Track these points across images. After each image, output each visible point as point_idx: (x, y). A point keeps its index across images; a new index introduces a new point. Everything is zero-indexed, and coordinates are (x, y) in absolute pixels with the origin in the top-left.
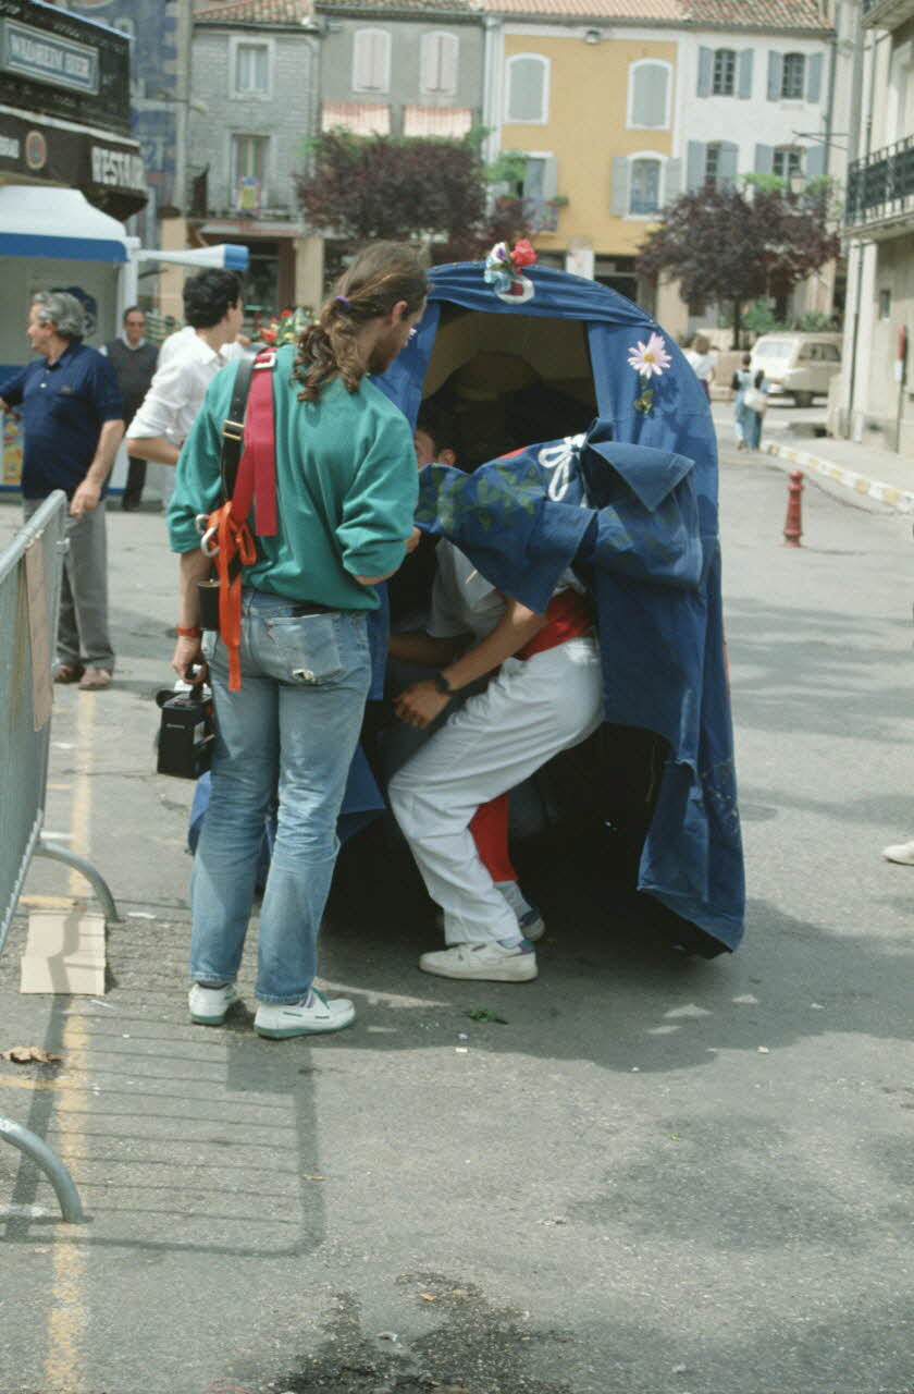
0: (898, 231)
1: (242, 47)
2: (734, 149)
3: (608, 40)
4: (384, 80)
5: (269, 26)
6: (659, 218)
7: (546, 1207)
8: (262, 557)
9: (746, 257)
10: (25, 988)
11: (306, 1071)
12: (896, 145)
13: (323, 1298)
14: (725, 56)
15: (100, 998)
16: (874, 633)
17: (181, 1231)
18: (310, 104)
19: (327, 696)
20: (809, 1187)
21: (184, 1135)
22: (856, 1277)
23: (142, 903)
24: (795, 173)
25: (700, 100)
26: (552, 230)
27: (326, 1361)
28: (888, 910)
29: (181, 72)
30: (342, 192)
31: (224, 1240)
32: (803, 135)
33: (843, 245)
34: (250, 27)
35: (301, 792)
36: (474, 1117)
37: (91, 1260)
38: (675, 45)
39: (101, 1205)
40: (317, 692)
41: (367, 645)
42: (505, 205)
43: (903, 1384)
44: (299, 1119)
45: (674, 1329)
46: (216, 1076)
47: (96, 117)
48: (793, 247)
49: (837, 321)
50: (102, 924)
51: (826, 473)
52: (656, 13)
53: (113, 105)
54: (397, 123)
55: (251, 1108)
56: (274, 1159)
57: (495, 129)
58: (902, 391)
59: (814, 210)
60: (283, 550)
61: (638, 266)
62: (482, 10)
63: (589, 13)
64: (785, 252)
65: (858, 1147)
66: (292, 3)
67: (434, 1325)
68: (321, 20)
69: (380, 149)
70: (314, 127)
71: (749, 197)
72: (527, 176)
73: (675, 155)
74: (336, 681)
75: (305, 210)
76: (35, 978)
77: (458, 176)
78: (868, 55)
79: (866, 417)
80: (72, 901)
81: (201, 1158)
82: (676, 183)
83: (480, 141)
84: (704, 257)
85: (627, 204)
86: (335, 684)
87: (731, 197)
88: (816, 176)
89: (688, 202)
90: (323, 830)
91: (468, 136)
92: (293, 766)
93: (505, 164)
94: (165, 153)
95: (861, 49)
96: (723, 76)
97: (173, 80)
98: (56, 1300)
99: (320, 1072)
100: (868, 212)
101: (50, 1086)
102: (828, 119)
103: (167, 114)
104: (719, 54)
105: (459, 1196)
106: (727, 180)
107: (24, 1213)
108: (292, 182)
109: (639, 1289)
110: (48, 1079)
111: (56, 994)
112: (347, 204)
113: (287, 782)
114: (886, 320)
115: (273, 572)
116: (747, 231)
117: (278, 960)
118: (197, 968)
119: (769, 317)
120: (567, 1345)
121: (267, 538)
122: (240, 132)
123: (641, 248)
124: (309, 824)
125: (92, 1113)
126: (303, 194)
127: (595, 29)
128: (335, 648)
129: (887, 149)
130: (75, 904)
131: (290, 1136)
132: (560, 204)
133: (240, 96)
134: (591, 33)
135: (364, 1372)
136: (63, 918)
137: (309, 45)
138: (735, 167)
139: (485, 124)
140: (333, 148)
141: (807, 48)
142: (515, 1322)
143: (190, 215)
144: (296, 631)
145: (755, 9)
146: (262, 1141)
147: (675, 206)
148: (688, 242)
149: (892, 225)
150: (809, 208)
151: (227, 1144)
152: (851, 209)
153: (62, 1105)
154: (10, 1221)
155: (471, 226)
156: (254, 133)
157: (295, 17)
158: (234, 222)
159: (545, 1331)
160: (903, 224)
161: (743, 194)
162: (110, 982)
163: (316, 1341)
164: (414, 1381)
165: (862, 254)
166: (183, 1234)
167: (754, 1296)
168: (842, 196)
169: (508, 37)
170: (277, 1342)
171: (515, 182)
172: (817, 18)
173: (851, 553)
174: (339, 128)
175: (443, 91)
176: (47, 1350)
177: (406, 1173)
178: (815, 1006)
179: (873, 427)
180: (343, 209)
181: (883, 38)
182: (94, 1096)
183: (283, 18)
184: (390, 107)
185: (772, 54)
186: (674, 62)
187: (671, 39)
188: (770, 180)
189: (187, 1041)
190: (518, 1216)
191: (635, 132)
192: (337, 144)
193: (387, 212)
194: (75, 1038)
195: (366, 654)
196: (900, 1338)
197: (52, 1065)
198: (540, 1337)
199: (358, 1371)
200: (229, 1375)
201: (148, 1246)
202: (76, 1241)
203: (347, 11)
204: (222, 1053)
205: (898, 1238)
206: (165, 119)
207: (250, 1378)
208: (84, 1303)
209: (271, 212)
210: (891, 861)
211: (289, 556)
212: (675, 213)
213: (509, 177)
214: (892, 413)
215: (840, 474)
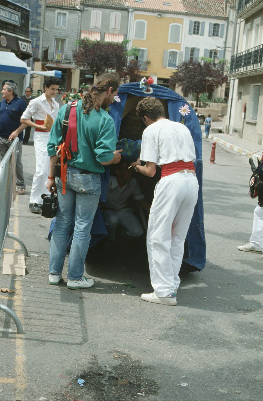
0: (245, 76)
1: (59, 13)
2: (199, 50)
3: (164, 17)
4: (99, 25)
5: (67, 8)
6: (176, 68)
7: (147, 335)
8: (73, 158)
9: (201, 81)
10: (3, 273)
11: (81, 298)
12: (245, 51)
13: (88, 356)
14: (197, 23)
15: (24, 276)
16: (235, 188)
17: (50, 337)
18: (78, 31)
19: (89, 196)
20: (217, 333)
21: (49, 313)
22: (230, 356)
23: (35, 252)
24: (216, 58)
25: (190, 35)
26: (145, 70)
27: (89, 371)
28: (238, 263)
29: (42, 20)
30: (86, 56)
31: (61, 340)
32: (219, 47)
33: (229, 79)
34: (61, 8)
35: (81, 222)
36: (127, 312)
37: (25, 343)
38: (183, 19)
39: (28, 330)
40: (85, 195)
41: (100, 183)
42: (133, 62)
43: (242, 383)
44: (80, 310)
45: (182, 367)
46: (57, 298)
47: (19, 32)
48: (214, 79)
49: (226, 100)
50: (24, 257)
51: (222, 143)
52: (178, 10)
53: (24, 29)
54: (103, 37)
55: (67, 307)
56: (74, 320)
57: (131, 41)
58: (244, 121)
59: (221, 68)
60: (79, 156)
61: (170, 82)
62: (128, 6)
63: (159, 9)
64: (212, 80)
65: (231, 324)
66: (74, 2)
67: (118, 364)
68: (82, 7)
69: (98, 45)
70: (79, 37)
71: (202, 64)
72: (139, 54)
73: (182, 50)
74: (91, 192)
75: (75, 61)
76: (7, 270)
77: (120, 54)
78: (238, 26)
79: (233, 128)
80: (15, 251)
81: (54, 319)
82: (181, 59)
83: (126, 44)
84: (189, 80)
85: (167, 64)
86: (91, 193)
87: (197, 63)
88: (221, 59)
89: (185, 64)
90: (87, 233)
91: (123, 42)
92: (79, 215)
93: (133, 51)
94: (36, 43)
95: (236, 24)
96: (196, 29)
97: (39, 22)
98: (17, 353)
99: (85, 298)
100: (236, 70)
101: (12, 298)
102: (225, 43)
103: (37, 32)
104: (195, 22)
105: (123, 332)
106: (196, 58)
107: (7, 331)
108: (72, 53)
109: (172, 357)
110: (11, 297)
111: (12, 275)
112: (88, 60)
113: (77, 219)
114: (240, 101)
115: (75, 161)
116: (201, 74)
117: (74, 268)
118: (50, 270)
119: (206, 98)
120: (154, 370)
121: (74, 152)
122: (57, 38)
123: (171, 77)
124: (83, 231)
125: (24, 306)
126: (75, 56)
127: (160, 13)
128: (91, 183)
129: (243, 52)
130: (16, 251)
131: (78, 314)
132: (148, 63)
133: (58, 27)
134: (159, 15)
135: (100, 375)
136: (13, 255)
137: (78, 14)
138: (198, 55)
139: (128, 39)
140: (84, 44)
141: (220, 22)
142: (139, 364)
143: (43, 61)
144: (81, 178)
145: (206, 11)
146: (70, 315)
147: (181, 65)
148: (184, 76)
149: (243, 74)
150: (219, 68)
151: (61, 315)
152: (231, 69)
153: (16, 304)
154: (3, 333)
155: (123, 68)
156: (61, 38)
157: (74, 6)
158: (54, 63)
159: (148, 366)
160: (246, 74)
161: (200, 63)
162: (27, 272)
163: (87, 366)
164: (113, 377)
165: (234, 82)
166: (50, 338)
167: (203, 360)
168: (229, 65)
169: (135, 15)
170: (77, 366)
171: (136, 56)
172: (223, 14)
173: (229, 166)
174: (86, 38)
175: (116, 29)
176: (15, 366)
177: (109, 325)
178: (219, 287)
179: (235, 131)
180: (86, 61)
181: (242, 21)
182: (24, 302)
183: (71, 6)
184: (101, 33)
185: (210, 23)
186: (182, 24)
187: (182, 18)
188: (208, 59)
189: (48, 288)
190: (140, 337)
191: (171, 43)
192: (85, 43)
193: (99, 63)
194: (18, 286)
195: (99, 185)
196: (241, 372)
197: (12, 293)
198: (146, 368)
199: (98, 374)
200: (64, 373)
201: (41, 341)
202: (21, 338)
203: (89, 5)
204: (59, 292)
205: (241, 347)
206: (37, 33)
207: (70, 375)
208: (25, 354)
209: (65, 61)
210: (239, 250)
211: (80, 157)
212: (181, 67)
213: (134, 54)
214: (241, 127)
215: (226, 143)
